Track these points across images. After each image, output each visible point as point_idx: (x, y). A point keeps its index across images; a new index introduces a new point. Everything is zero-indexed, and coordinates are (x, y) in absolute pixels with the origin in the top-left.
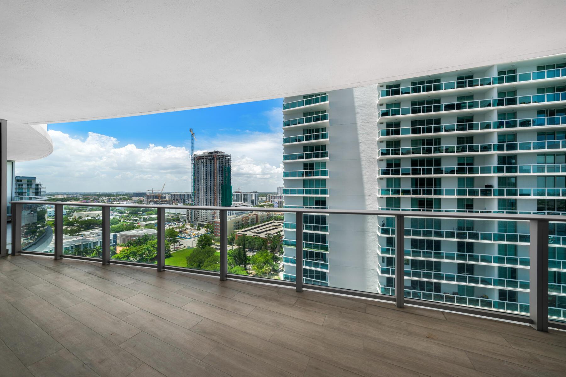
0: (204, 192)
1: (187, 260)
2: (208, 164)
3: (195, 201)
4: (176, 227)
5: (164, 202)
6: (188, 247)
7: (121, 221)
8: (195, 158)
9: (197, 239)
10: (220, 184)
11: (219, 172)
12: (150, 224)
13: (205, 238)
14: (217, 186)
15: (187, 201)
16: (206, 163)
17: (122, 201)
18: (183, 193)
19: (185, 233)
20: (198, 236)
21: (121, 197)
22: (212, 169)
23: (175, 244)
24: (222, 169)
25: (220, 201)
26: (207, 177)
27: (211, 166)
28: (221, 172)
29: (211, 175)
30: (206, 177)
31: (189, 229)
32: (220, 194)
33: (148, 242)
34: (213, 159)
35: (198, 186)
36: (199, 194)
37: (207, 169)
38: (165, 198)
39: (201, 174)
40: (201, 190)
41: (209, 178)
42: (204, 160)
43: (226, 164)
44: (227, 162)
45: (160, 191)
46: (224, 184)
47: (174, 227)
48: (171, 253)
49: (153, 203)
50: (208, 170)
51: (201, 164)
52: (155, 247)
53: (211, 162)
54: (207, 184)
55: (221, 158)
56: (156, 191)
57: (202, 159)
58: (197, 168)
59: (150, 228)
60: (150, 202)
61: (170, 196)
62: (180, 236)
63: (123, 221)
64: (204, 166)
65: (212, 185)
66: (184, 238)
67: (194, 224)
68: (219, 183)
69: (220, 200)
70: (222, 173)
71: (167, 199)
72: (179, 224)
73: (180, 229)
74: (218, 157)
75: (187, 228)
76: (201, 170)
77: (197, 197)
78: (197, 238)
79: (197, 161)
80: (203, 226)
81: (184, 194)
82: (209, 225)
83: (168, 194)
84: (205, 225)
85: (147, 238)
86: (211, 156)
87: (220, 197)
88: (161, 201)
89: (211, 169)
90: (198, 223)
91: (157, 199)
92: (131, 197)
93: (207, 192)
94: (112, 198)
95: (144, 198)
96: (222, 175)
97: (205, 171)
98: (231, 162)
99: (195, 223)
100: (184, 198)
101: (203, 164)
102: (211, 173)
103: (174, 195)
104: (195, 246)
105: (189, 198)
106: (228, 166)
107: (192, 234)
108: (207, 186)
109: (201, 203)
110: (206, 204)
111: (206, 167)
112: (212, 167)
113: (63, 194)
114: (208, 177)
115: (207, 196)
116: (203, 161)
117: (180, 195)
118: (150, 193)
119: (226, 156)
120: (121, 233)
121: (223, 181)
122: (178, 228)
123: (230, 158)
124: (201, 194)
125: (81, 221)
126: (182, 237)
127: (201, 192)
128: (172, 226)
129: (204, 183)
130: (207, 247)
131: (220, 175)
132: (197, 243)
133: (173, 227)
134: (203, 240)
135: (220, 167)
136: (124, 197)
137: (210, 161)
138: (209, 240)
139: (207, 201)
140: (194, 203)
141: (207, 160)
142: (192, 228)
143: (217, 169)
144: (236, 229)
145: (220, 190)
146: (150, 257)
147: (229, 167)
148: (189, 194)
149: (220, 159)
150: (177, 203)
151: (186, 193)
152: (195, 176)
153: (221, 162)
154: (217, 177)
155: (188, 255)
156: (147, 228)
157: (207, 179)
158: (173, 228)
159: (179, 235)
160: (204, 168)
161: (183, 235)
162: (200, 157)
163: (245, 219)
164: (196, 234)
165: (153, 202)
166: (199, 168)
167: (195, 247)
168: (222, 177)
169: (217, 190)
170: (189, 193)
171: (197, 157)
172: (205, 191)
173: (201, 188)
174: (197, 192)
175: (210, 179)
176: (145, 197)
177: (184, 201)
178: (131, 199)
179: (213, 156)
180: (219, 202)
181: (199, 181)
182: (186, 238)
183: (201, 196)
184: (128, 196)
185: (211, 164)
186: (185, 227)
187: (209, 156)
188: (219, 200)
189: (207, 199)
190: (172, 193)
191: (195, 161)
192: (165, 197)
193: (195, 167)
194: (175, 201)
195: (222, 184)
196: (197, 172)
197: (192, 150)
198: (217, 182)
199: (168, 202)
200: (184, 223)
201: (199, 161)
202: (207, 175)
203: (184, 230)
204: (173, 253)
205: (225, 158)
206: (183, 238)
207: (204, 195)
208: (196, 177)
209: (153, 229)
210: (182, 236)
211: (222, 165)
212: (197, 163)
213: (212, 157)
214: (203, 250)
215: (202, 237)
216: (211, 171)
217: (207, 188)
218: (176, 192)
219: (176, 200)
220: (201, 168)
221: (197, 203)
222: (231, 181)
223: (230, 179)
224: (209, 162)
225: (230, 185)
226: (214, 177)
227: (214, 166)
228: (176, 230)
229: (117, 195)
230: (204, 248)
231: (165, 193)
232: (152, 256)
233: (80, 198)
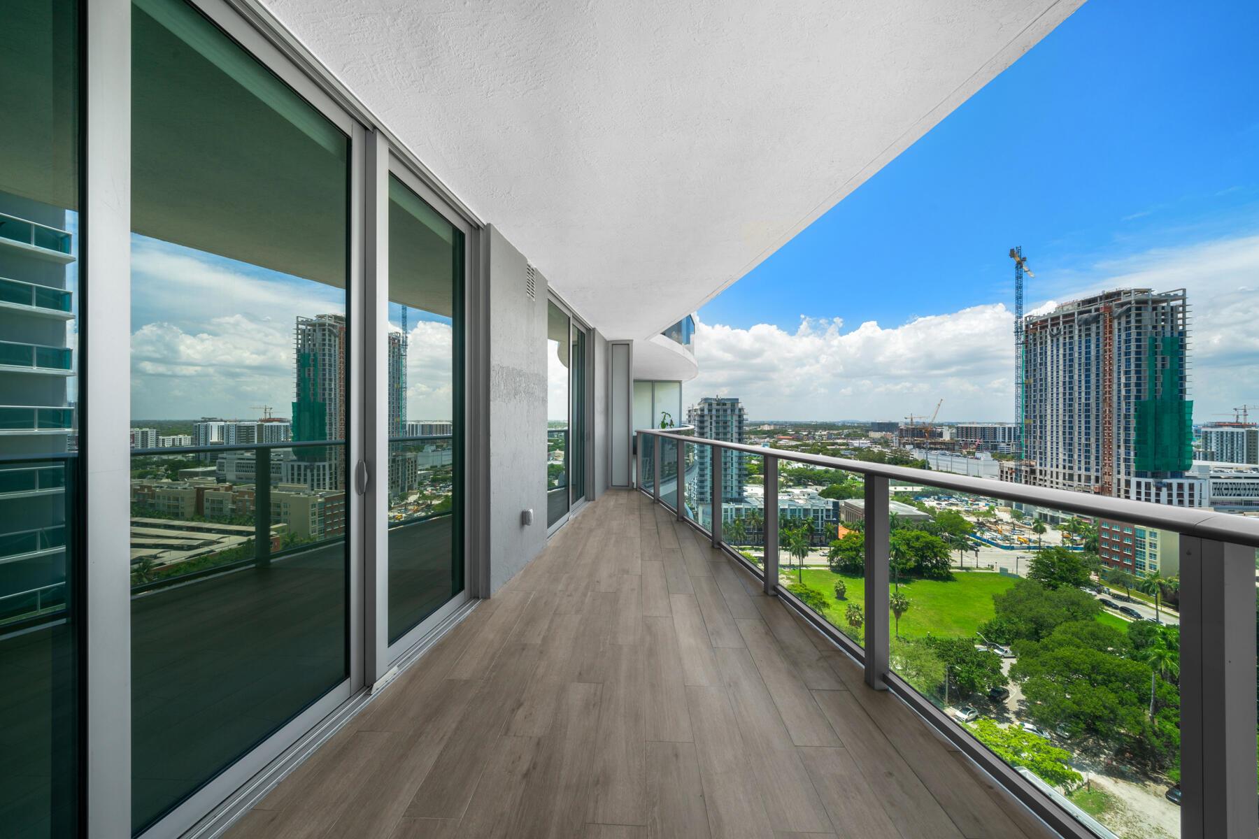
0: (1061, 423)
1: (995, 605)
2: (1076, 338)
3: (1027, 447)
4: (967, 512)
5: (938, 446)
6: (1001, 569)
7: (849, 478)
8: (1027, 326)
9: (1031, 555)
10: (1128, 397)
11: (1123, 358)
12: (904, 492)
13: (1060, 560)
14: (1115, 405)
15: (1003, 445)
16: (1067, 336)
17: (852, 439)
18: (990, 425)
19: (995, 531)
20: (1035, 548)
21: (851, 431)
22: (1093, 353)
23: (963, 551)
24: (1138, 347)
25: (1128, 454)
26: (1071, 377)
27: (1088, 341)
28: (1133, 356)
29: (1088, 370)
30: (1067, 379)
31: (1007, 523)
32: (1127, 429)
33: (897, 531)
34: (1096, 319)
35: (1038, 407)
36: (1041, 427)
37: (1071, 355)
38: (942, 437)
39: (1049, 369)
40: (1049, 417)
41: (1080, 381)
42: (1061, 326)
43: (1160, 329)
44: (1163, 320)
45: (928, 421)
46: (1145, 396)
47: (964, 509)
48: (951, 570)
49: (912, 446)
50: (1076, 355)
51: (1049, 342)
52: (913, 547)
53: (1088, 329)
54: (1071, 400)
55: (1133, 312)
56: (922, 421)
57: (1052, 325)
58: (1035, 355)
59: (903, 502)
60: (904, 444)
61: (954, 431)
62: (978, 534)
63: (852, 479)
64: (1061, 345)
65: (1092, 401)
66: (991, 543)
67: (1023, 512)
68: (1123, 393)
69: (1127, 448)
70: (1138, 359)
71: (947, 437)
72: (978, 504)
73: (978, 516)
74: (1120, 310)
75: (1001, 520)
76: (1049, 358)
77: (1035, 437)
78: (1034, 553)
79: (1035, 334)
80: (1057, 523)
81: (995, 428)
82: (1079, 523)
83: (950, 426)
84: (1064, 520)
85: (896, 522)
86: (1089, 311)
87: (1127, 441)
88: (930, 443)
89: (1088, 353)
90: (1037, 511)
91: (922, 437)
92: (867, 431)
93: (1070, 422)
94: (835, 432)
95: (893, 433)
96: (1138, 366)
97: (1065, 360)
98: (1184, 319)
99: (1025, 509)
100: (995, 438)
101: (1058, 340)
102: (1088, 364)
103: (964, 430)
104: (1024, 572)
105: (1010, 438)
106: (1168, 334)
107: (1015, 537)
108: (1070, 405)
109: (1049, 454)
110: (1066, 458)
111: (1068, 346)
112: (1093, 346)
113: (769, 424)
114: (1076, 377)
115: (1070, 433)
116: (1055, 331)
117: (983, 429)
118: (906, 424)
119: (1156, 301)
120: (847, 501)
121: (1146, 387)
122: (974, 514)
123: (1180, 302)
124: (1049, 428)
125: (790, 471)
126: (984, 540)
127: (1049, 422)
128: (957, 505)
129: (1061, 395)
130: (1066, 590)
131: (1128, 365)
132: (1032, 568)
133: (959, 509)
134: (1053, 563)
135: (1128, 341)
136: (854, 432)
137: (1083, 328)
138: (1077, 570)
139: (1070, 450)
140: (1024, 454)
141: (1071, 327)
142: (1016, 522)
143: (1115, 350)
145: (1127, 416)
146: (902, 566)
147: (1176, 334)
148: (1010, 429)
149: (1128, 316)
150: (974, 450)
151: (1001, 424)
152: (1027, 377)
153: (1133, 324)
154: (1115, 375)
155: (1001, 591)
156: (898, 501)
157: (1070, 383)
158: (958, 512)
159: (975, 533)
160: (1061, 351)
161: (987, 536)
162: (1046, 321)
164: (1030, 540)
165: (912, 444)
166: (1041, 354)
167: (1025, 577)
168: (1138, 372)
169: (1115, 416)
170: (1010, 426)
171: (1034, 324)
172: (1064, 421)
173: (1049, 411)
174: (1034, 422)
175: (1083, 382)
176: (896, 433)
177: (995, 447)
178: (868, 436)
179: (1097, 310)
180: (1123, 456)
181: (1041, 390)
182: (997, 545)
183: (1049, 433)
184: (862, 430)
185: (1088, 335)
186: (995, 515)
187: (1080, 313)
188: (1122, 450)
189: (1070, 444)
190: (959, 425)
191: (1027, 337)
192: (941, 435)
193: (1027, 352)
194: (966, 445)
195: (1138, 397)
196: (1035, 365)
197: (1019, 308)
198: (1115, 393)
199: (950, 447)
200: (991, 504)
201: (1041, 333)
202: (1071, 372)
203: (990, 522)
204: (956, 573)
205: (1154, 309)
206: (988, 542)
207: (1061, 433)
208: (1032, 381)
209: (910, 504)
210: (985, 537)
211: (1139, 334)
212: (1035, 340)
213: (1094, 313)
214: (1049, 592)
215: (1048, 553)
216: (1088, 359)
217: (1070, 411)
218: (973, 423)
219: (972, 443)
220: (1049, 353)
221: (1035, 453)
222: (1187, 385)
223: (1182, 378)
224: (1080, 331)
225: (1181, 398)
226: (1101, 375)
227: (1101, 340)
228: (965, 518)
229: (844, 426)
230: (1055, 588)
231: (941, 425)
232: (905, 564)
233: (790, 432)
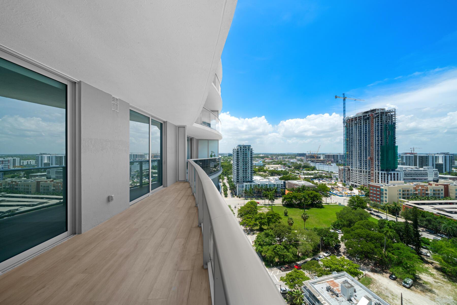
0: (358, 153)
1: (337, 216)
2: (362, 125)
3: (347, 161)
4: (328, 184)
5: (319, 161)
6: (339, 203)
7: (289, 173)
8: (347, 120)
9: (348, 198)
10: (378, 145)
11: (377, 131)
12: (308, 177)
13: (357, 200)
14: (374, 147)
15: (340, 161)
16: (360, 124)
17: (291, 159)
19: (337, 190)
20: (350, 196)
21: (290, 156)
22: (368, 130)
23: (327, 198)
24: (381, 128)
25: (378, 163)
26: (361, 138)
27: (366, 126)
28: (380, 131)
29: (366, 135)
30: (360, 138)
31: (341, 187)
32: (378, 155)
33: (305, 191)
34: (368, 118)
35: (350, 148)
36: (351, 155)
37: (361, 130)
38: (320, 158)
39: (354, 135)
40: (354, 151)
41: (364, 139)
42: (358, 120)
43: (388, 122)
44: (389, 119)
45: (316, 153)
46: (384, 144)
47: (327, 183)
48: (323, 204)
49: (310, 162)
50: (362, 130)
51: (354, 126)
52: (310, 197)
53: (366, 122)
54: (361, 145)
55: (380, 116)
56: (313, 153)
57: (355, 120)
58: (350, 130)
59: (307, 181)
60: (308, 161)
61: (324, 156)
62: (332, 192)
63: (290, 173)
64: (358, 127)
65: (367, 146)
66: (336, 194)
67: (346, 183)
68: (377, 143)
69: (378, 162)
70: (381, 132)
71: (322, 158)
72: (332, 181)
73: (332, 185)
74: (376, 115)
75: (339, 186)
76: (354, 131)
77: (350, 158)
78: (349, 198)
79: (349, 123)
80: (357, 187)
81: (337, 155)
82: (363, 187)
83: (323, 154)
84: (359, 186)
85: (304, 188)
86: (366, 116)
87: (378, 159)
88: (316, 160)
89: (366, 130)
90: (351, 183)
91: (314, 158)
92: (296, 156)
93: (361, 153)
94: (285, 157)
95: (304, 157)
96: (381, 134)
97: (359, 132)
98: (395, 119)
99: (347, 183)
100: (337, 158)
101: (357, 125)
102: (366, 133)
103: (328, 156)
104: (346, 204)
105: (342, 158)
106: (390, 124)
107: (343, 192)
108: (361, 147)
109: (354, 164)
110: (360, 165)
111: (360, 127)
112: (367, 127)
113: (262, 154)
114: (362, 138)
115: (361, 157)
116: (356, 122)
117: (334, 155)
118: (309, 154)
119: (387, 113)
120: (288, 181)
121: (384, 141)
122: (330, 185)
123: (394, 113)
124: (354, 155)
125: (269, 171)
127: (354, 153)
128: (325, 182)
129: (358, 144)
130: (359, 210)
131: (378, 134)
132: (349, 203)
133: (326, 183)
134: (355, 201)
135: (378, 126)
136: (291, 157)
137: (364, 121)
138: (363, 203)
139: (361, 162)
140: (346, 164)
141: (361, 121)
142: (344, 187)
143: (374, 129)
144: (404, 198)
145: (378, 151)
146: (306, 203)
147: (393, 124)
148: (342, 155)
149: (378, 118)
150: (331, 163)
151: (339, 153)
152: (347, 138)
153: (380, 120)
154: (374, 137)
155: (339, 211)
156: (305, 181)
157: (361, 140)
158: (325, 184)
159: (331, 191)
160: (358, 129)
161: (334, 192)
162: (353, 119)
163: (420, 188)
164: (348, 193)
165: (311, 161)
166: (351, 130)
167: (346, 206)
168: (381, 136)
169: (374, 151)
170: (342, 154)
171: (349, 120)
172: (359, 153)
173: (354, 149)
174: (349, 153)
175: (365, 140)
176: (305, 157)
177: (337, 162)
178: (296, 158)
179: (369, 115)
180: (377, 164)
181: (351, 142)
182: (338, 195)
183: (354, 157)
184: (294, 156)
185: (366, 124)
186: (337, 185)
187: (364, 116)
188: (377, 162)
189: (361, 160)
190: (326, 154)
191: (347, 124)
192: (320, 157)
193: (347, 129)
194: (328, 161)
195: (381, 145)
196: (349, 134)
197: (344, 114)
198: (374, 143)
199: (323, 162)
200: (336, 181)
201: (351, 123)
202: (361, 136)
203: (335, 187)
204: (325, 205)
205: (386, 115)
206: (335, 194)
207: (358, 157)
208: (349, 139)
209: (309, 182)
210: (334, 193)
211: (381, 123)
212: (349, 125)
213: (368, 116)
214: (353, 211)
215: (354, 197)
216: (366, 131)
217: (361, 149)
218: (330, 153)
219: (330, 160)
220: (354, 130)
221: (350, 163)
222: (396, 140)
223: (395, 138)
224: (363, 122)
225: (394, 145)
226: (370, 137)
227: (370, 125)
228: (327, 186)
229: (288, 155)
230: (356, 209)
231: (320, 154)
232: (308, 203)
233: (270, 157)
